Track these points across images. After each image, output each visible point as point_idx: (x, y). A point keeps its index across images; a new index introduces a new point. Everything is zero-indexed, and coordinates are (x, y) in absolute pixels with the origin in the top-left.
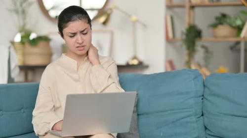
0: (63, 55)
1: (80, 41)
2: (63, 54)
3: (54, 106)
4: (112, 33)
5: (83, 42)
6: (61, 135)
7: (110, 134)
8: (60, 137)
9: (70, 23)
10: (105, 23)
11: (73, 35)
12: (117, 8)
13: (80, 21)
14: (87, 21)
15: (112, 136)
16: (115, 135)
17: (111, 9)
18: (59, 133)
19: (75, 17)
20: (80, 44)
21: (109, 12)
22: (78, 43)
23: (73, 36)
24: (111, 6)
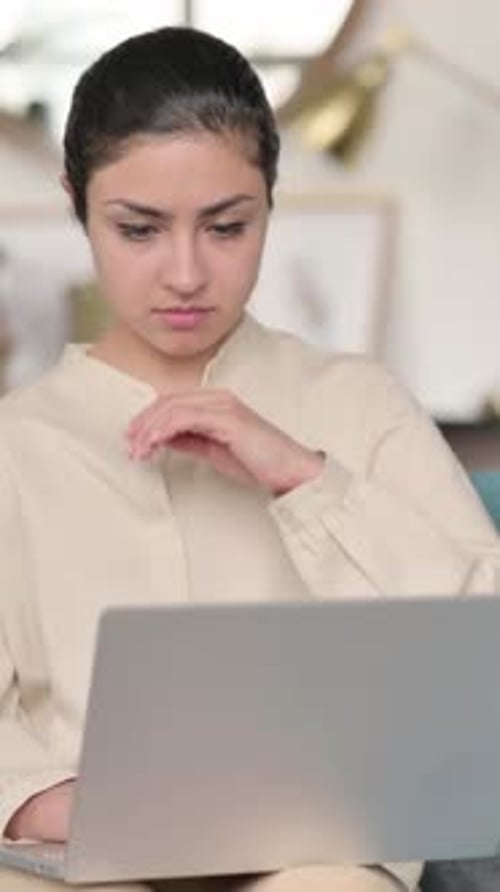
0: (75, 353)
1: (185, 279)
2: (71, 347)
3: (16, 678)
4: (389, 214)
5: (202, 288)
6: (62, 872)
7: (378, 868)
8: (61, 882)
9: (140, 137)
10: (342, 149)
11: (140, 221)
12: (418, 49)
13: (207, 135)
14: (254, 148)
15: (386, 883)
16: (410, 872)
17: (382, 60)
18: (51, 857)
19: (179, 106)
20: (185, 296)
21: (368, 75)
22: (169, 288)
23: (144, 231)
24: (381, 35)
